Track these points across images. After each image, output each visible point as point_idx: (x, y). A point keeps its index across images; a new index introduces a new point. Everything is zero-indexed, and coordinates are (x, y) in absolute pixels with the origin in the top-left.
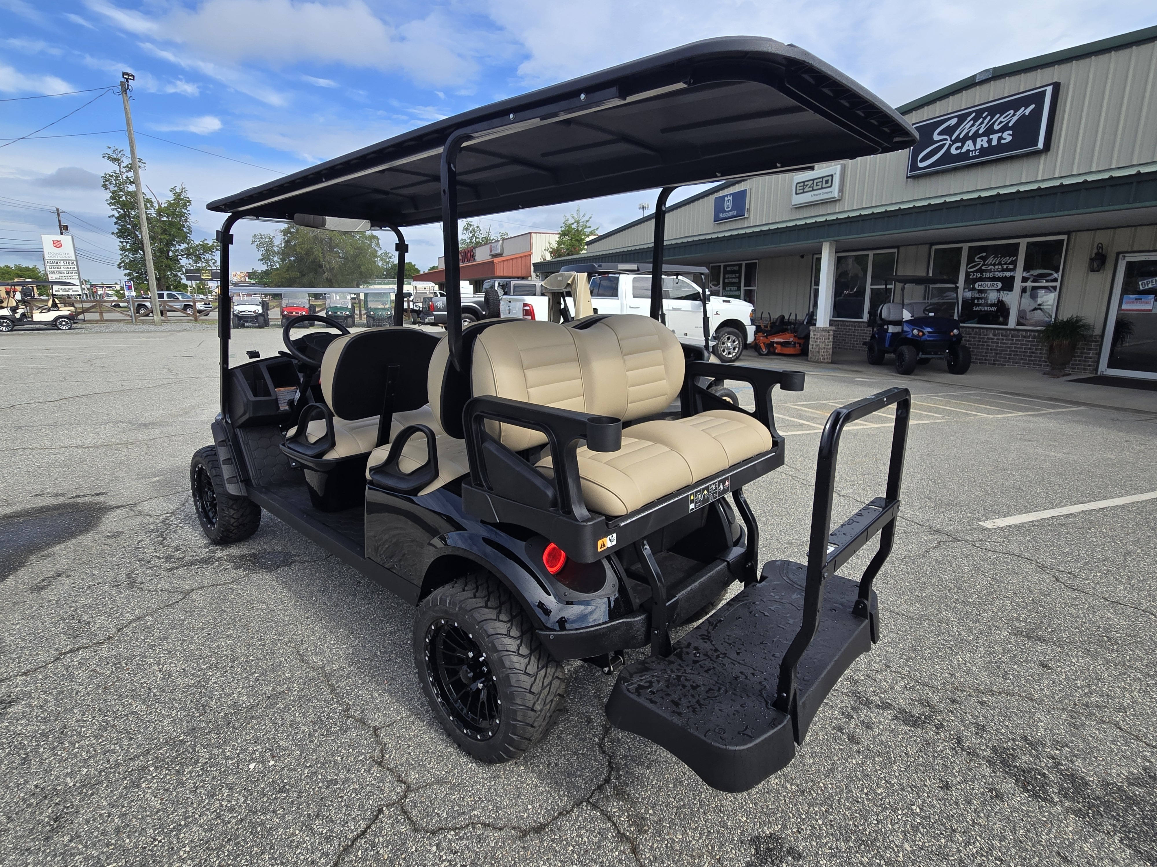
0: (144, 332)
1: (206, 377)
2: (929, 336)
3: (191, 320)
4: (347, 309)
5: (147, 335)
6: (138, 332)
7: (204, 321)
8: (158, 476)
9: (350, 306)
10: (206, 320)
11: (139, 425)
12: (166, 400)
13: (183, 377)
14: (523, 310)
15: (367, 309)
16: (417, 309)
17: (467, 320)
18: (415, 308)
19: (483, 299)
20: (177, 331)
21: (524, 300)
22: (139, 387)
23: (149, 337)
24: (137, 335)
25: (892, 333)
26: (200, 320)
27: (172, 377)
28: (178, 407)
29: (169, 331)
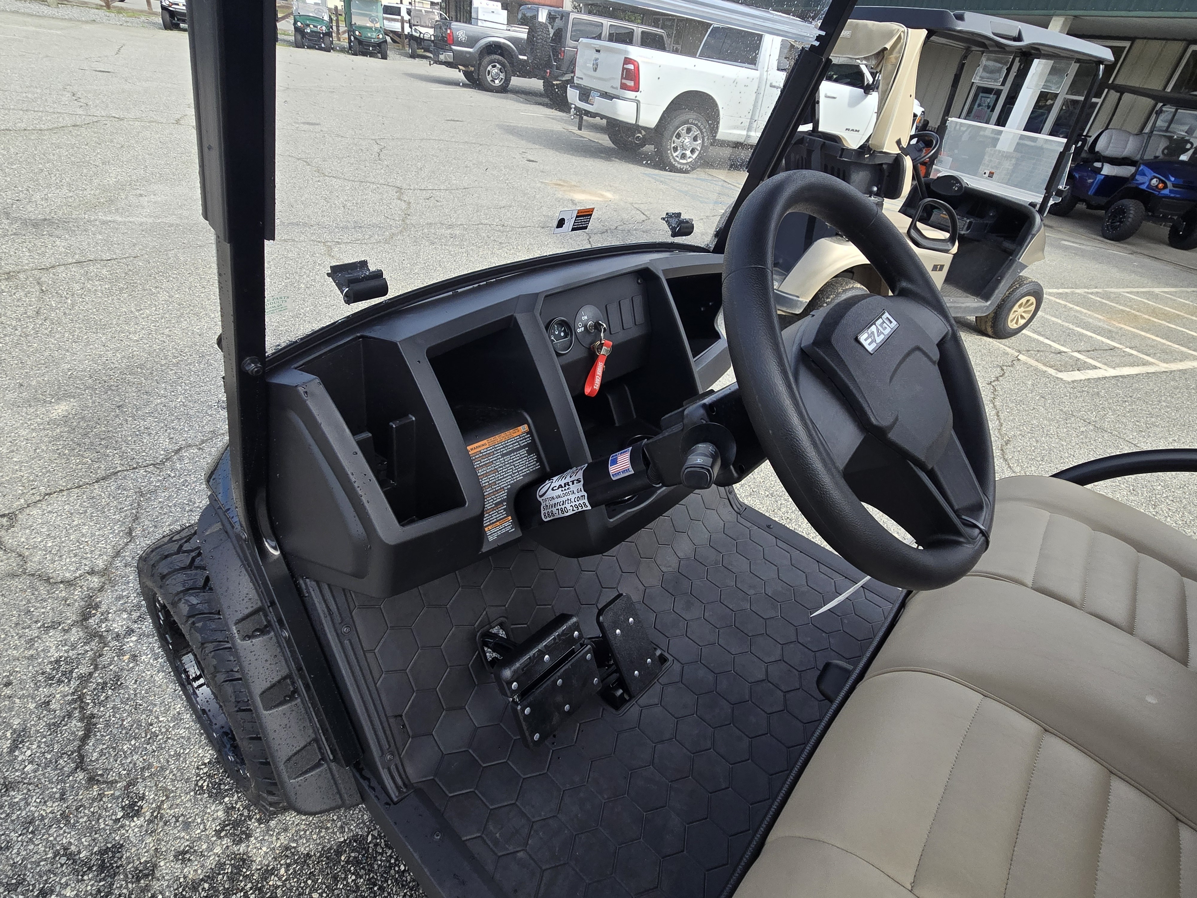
0: (33, 15)
1: (136, 119)
2: (1171, 191)
3: (102, 6)
4: (321, 21)
5: (37, 21)
6: (24, 14)
7: (120, 10)
8: (67, 396)
9: (326, 18)
10: (122, 8)
11: (25, 223)
12: (73, 163)
13: (98, 113)
14: (623, 69)
15: (349, 24)
16: (418, 35)
17: (498, 65)
18: (414, 33)
19: (525, 36)
20: (82, 21)
21: (626, 52)
22: (23, 125)
23: (40, 26)
24: (21, 18)
25: (1106, 176)
26: (115, 7)
27: (80, 111)
28: (96, 182)
29: (70, 20)
